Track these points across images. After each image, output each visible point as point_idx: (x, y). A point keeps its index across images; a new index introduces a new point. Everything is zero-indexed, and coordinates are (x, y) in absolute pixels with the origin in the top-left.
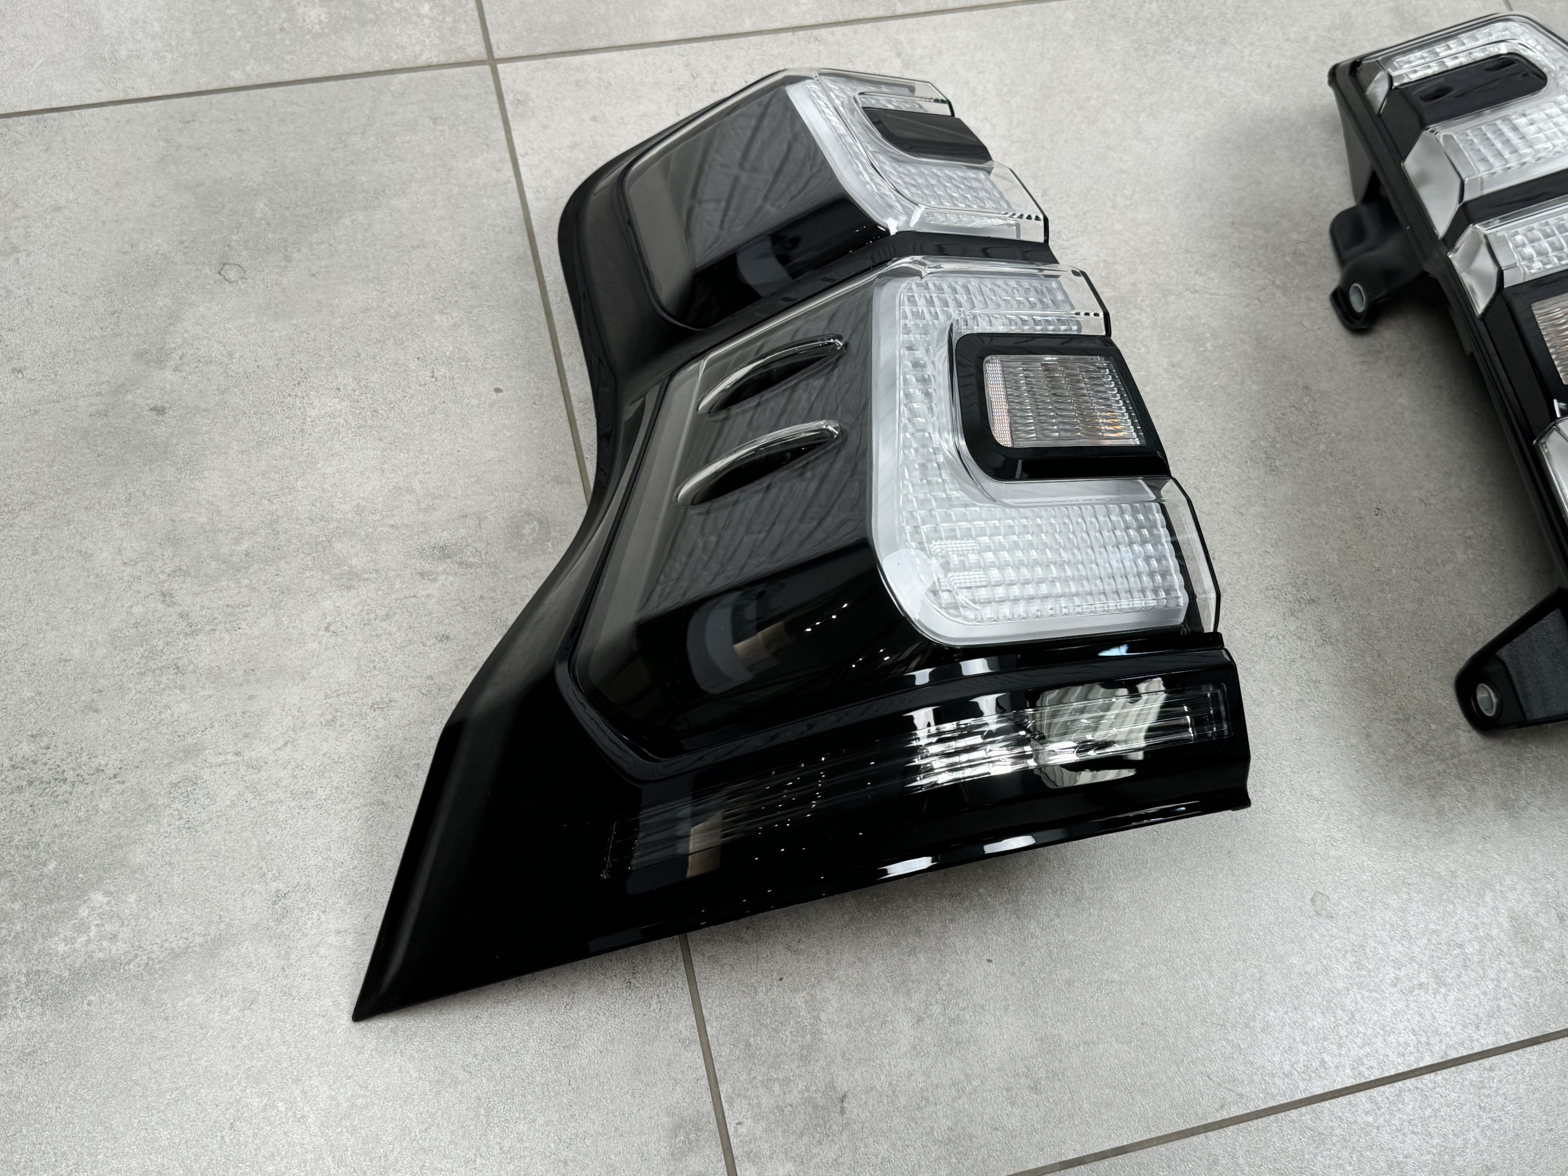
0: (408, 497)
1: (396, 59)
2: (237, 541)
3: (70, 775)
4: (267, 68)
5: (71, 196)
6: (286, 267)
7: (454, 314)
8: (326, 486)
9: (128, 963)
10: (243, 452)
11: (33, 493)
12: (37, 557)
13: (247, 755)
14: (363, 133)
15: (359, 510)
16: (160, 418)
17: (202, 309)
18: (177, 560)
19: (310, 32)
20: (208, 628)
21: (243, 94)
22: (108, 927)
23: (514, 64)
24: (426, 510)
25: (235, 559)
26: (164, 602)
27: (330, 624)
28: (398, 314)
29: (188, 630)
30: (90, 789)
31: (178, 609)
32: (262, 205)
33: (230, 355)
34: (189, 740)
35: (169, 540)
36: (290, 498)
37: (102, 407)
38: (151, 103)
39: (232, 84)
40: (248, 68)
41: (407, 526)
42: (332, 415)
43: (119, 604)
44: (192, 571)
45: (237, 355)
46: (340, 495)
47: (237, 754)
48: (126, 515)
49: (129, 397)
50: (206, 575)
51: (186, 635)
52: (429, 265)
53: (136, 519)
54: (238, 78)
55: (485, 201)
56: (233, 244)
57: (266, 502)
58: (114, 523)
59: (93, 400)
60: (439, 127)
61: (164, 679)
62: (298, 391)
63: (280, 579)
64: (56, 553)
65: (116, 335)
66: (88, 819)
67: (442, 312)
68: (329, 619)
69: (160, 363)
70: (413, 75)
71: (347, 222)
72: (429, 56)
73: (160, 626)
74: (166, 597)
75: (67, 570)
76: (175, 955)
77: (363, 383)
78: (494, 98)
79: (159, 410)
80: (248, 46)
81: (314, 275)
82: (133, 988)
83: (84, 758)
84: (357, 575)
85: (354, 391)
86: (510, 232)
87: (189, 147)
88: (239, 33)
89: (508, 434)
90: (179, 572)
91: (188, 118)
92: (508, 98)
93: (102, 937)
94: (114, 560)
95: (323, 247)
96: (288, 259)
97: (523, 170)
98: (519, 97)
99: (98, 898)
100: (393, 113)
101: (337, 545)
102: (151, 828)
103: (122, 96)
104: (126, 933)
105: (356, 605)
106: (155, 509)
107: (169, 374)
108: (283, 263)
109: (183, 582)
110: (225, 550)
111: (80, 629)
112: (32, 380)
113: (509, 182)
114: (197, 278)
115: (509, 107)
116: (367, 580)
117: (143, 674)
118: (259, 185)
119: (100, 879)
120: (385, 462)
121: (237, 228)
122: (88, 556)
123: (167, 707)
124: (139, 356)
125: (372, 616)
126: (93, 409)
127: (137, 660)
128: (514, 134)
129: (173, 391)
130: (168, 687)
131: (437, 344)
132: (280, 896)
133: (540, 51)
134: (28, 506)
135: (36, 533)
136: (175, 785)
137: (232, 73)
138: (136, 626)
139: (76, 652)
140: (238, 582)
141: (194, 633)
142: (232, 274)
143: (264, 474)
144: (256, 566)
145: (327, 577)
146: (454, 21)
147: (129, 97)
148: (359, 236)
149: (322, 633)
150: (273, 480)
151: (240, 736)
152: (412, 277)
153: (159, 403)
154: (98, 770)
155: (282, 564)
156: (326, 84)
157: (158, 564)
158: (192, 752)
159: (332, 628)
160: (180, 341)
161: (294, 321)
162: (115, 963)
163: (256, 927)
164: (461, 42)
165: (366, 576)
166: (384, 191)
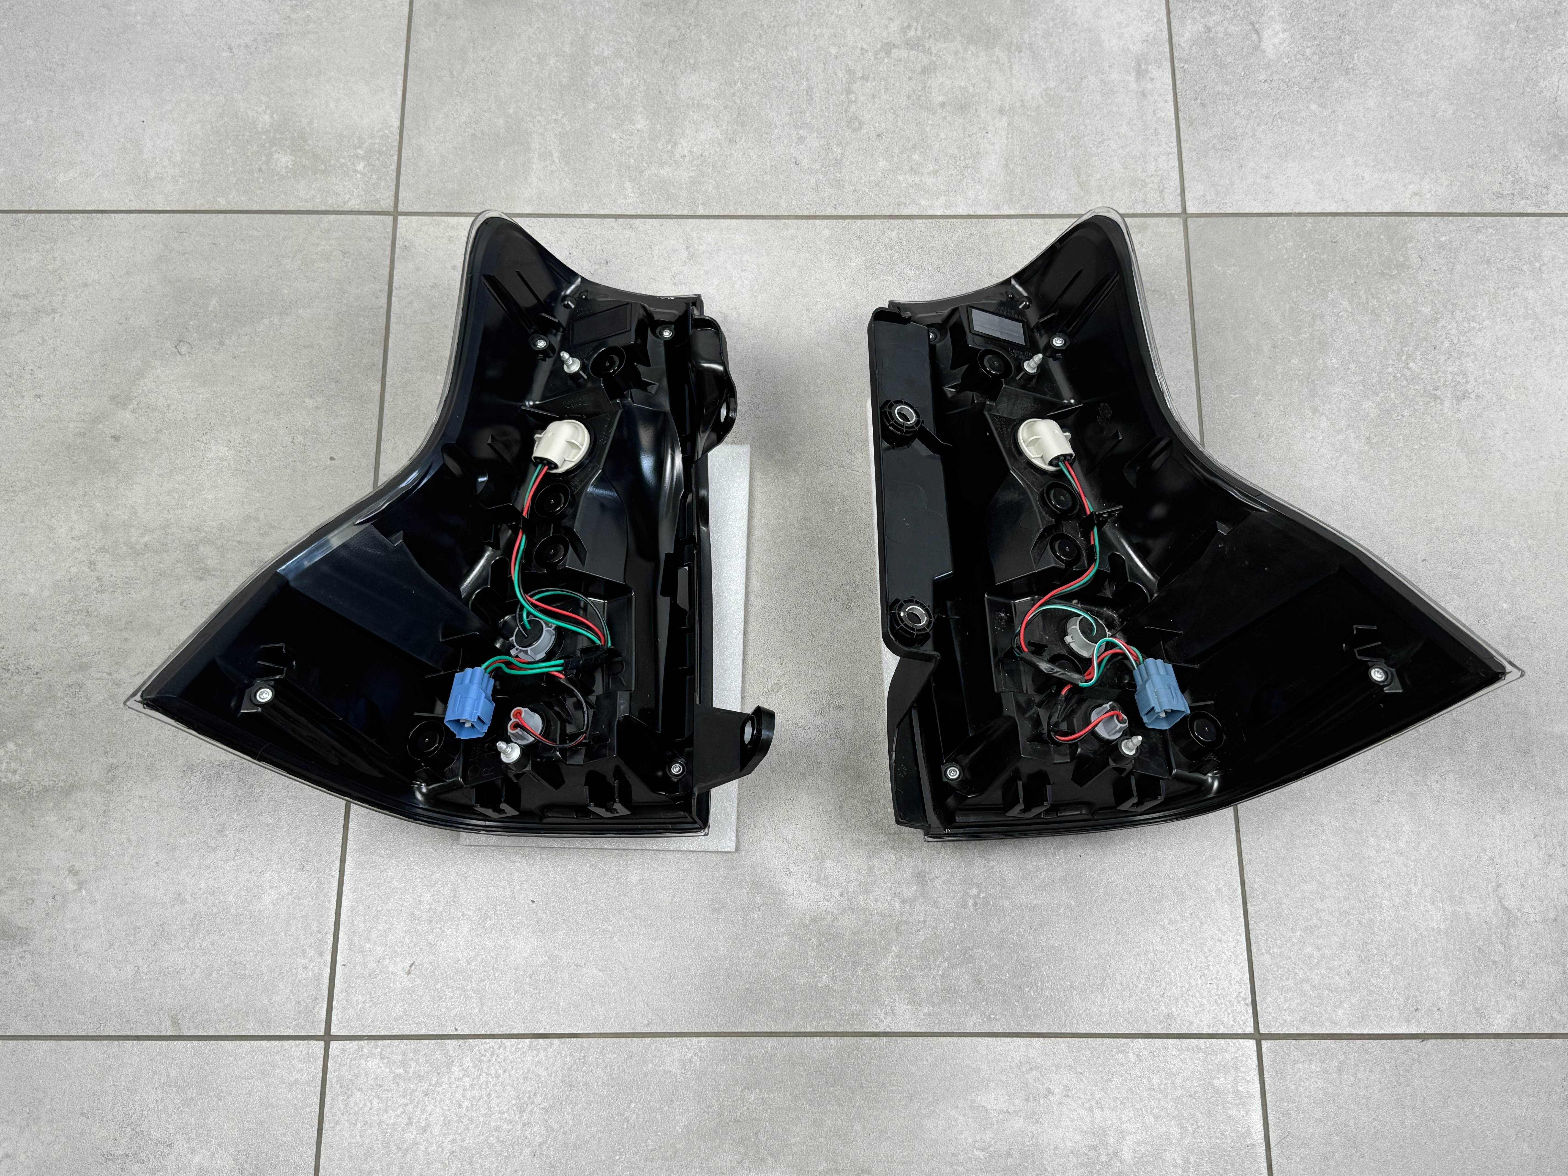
0: (254, 523)
1: (331, 203)
2: (142, 535)
3: (12, 668)
4: (243, 199)
5: (96, 277)
6: (219, 349)
7: (318, 399)
8: (205, 508)
9: (20, 788)
10: (160, 475)
11: (29, 481)
12: (23, 525)
13: (115, 675)
14: (294, 257)
15: (221, 528)
16: (116, 444)
17: (159, 371)
18: (104, 541)
19: (278, 174)
20: (111, 589)
21: (222, 216)
22: (13, 765)
23: (410, 218)
24: (263, 535)
25: (138, 547)
26: (89, 567)
27: (184, 601)
28: (282, 394)
29: (99, 589)
30: (22, 678)
31: (96, 574)
32: (214, 302)
33: (169, 406)
34: (84, 660)
35: (102, 527)
36: (181, 512)
37: (83, 430)
38: (162, 215)
39: (217, 208)
40: (231, 196)
41: (248, 543)
42: (221, 459)
43: (63, 564)
44: (110, 550)
45: (172, 408)
46: (212, 515)
47: (109, 674)
48: (80, 506)
49: (100, 426)
50: (118, 555)
51: (98, 591)
52: (311, 361)
53: (86, 510)
54: (222, 204)
55: (361, 319)
56: (190, 327)
57: (165, 512)
58: (72, 511)
59: (78, 425)
60: (346, 260)
61: (78, 618)
62: (204, 438)
63: (161, 565)
64: (34, 524)
65: (102, 382)
66: (16, 697)
67: (311, 397)
68: (184, 597)
69: (124, 406)
70: (338, 216)
71: (266, 322)
72: (354, 204)
73: (84, 583)
74: (92, 564)
75: (38, 536)
76: (46, 790)
77: (247, 439)
78: (389, 242)
79: (116, 438)
80: (235, 179)
81: (235, 358)
82: (19, 804)
83: (22, 659)
84: (209, 571)
85: (240, 444)
86: (372, 345)
87: (178, 252)
88: (231, 169)
89: (330, 491)
90: (103, 550)
91: (183, 230)
92: (399, 243)
93: (8, 771)
94: (67, 534)
95: (246, 337)
96: (221, 343)
97: (394, 299)
98: (406, 243)
99: (11, 746)
100: (317, 245)
101: (201, 549)
102: (50, 709)
103: (144, 208)
104: (22, 770)
105: (203, 591)
106: (99, 505)
107: (128, 415)
108: (218, 346)
109: (104, 557)
110: (133, 540)
111: (37, 576)
112: (44, 405)
113: (382, 307)
114: (161, 348)
115: (397, 250)
116: (214, 575)
117: (67, 612)
118: (216, 286)
119: (15, 735)
120: (246, 497)
121: (195, 316)
122: (52, 529)
123: (76, 636)
124: (113, 398)
125: (210, 600)
126: (77, 431)
127: (66, 602)
128: (396, 272)
129: (127, 426)
130: (79, 623)
131: (301, 419)
132: (112, 768)
133: (431, 210)
134: (25, 489)
135: (25, 508)
136: (69, 686)
137: (219, 199)
138: (70, 580)
139: (32, 590)
140: (136, 563)
141: (103, 591)
142: (184, 349)
143: (169, 493)
144: (149, 554)
145: (190, 570)
146: (379, 178)
147: (149, 209)
148: (272, 333)
149: (177, 605)
150: (174, 498)
151: (114, 663)
152: (298, 368)
153: (118, 433)
154: (28, 668)
155: (165, 555)
156: (278, 216)
157: (93, 542)
158: (84, 667)
159: (184, 604)
160: (140, 391)
161: (214, 389)
162: (12, 787)
163: (94, 783)
164: (378, 196)
165: (214, 573)
166: (296, 302)
